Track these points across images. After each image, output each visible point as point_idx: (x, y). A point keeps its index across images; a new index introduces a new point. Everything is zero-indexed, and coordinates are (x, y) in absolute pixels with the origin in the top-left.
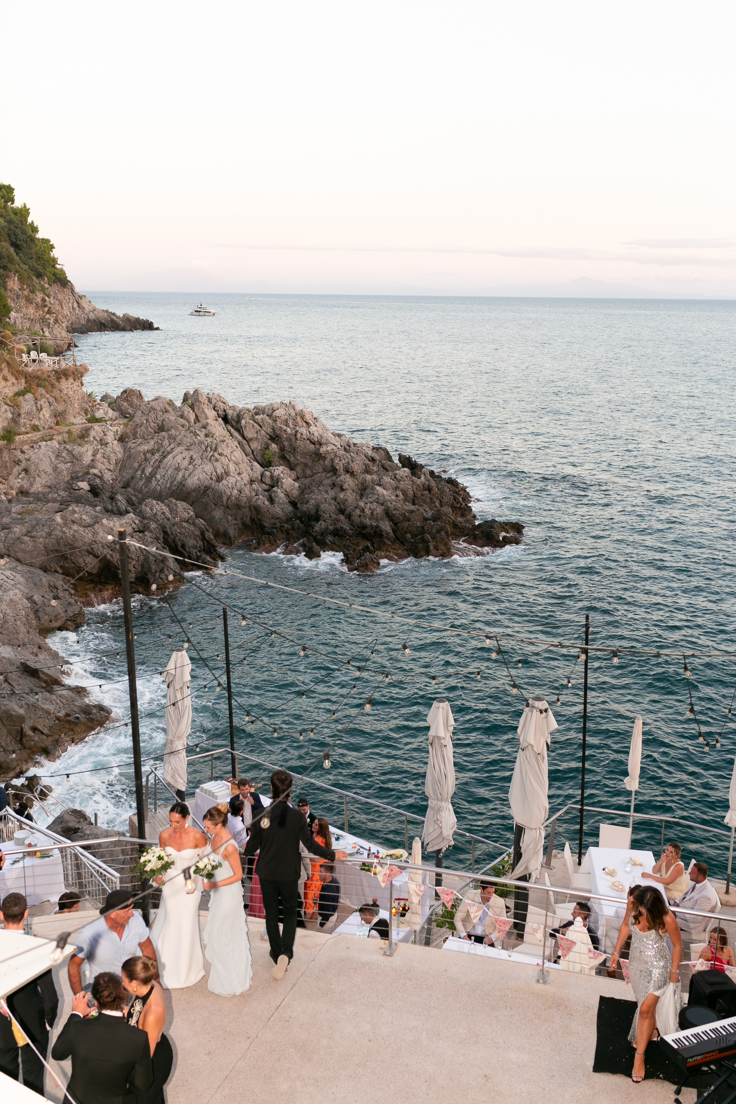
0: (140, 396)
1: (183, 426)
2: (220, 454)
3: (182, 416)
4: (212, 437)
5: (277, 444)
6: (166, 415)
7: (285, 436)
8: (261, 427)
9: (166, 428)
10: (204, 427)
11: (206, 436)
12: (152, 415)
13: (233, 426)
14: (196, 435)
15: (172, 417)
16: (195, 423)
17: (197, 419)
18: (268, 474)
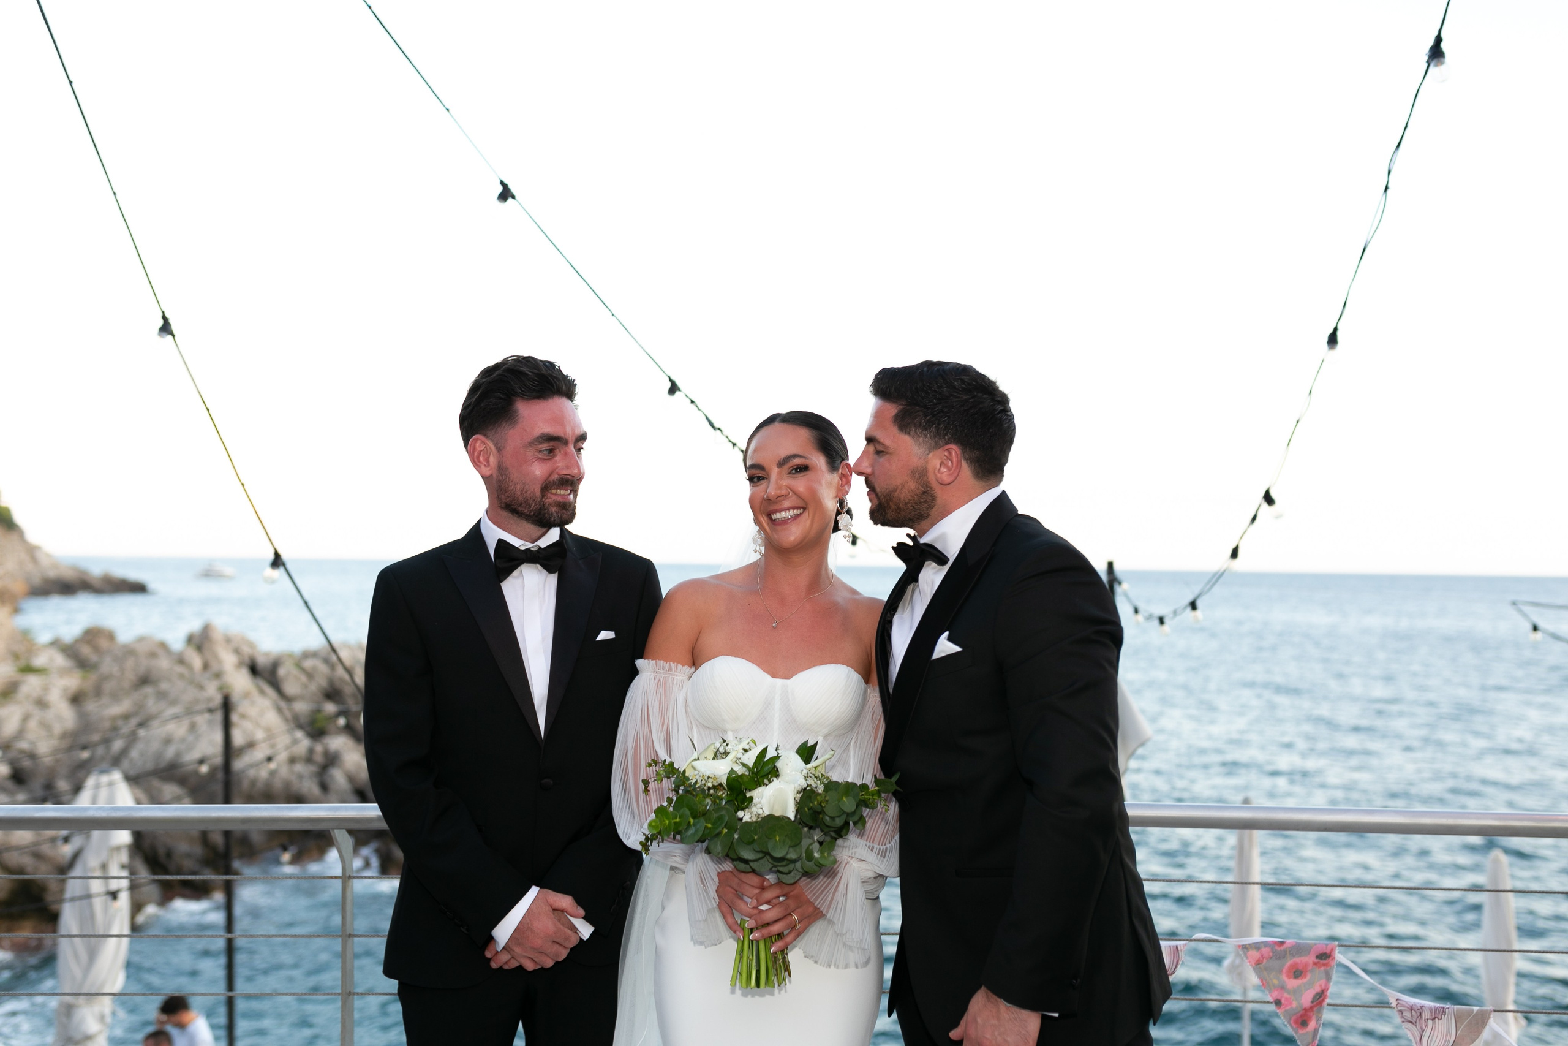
1: (181, 676)
2: (242, 716)
3: (180, 663)
5: (336, 705)
6: (153, 662)
8: (310, 676)
9: (152, 681)
10: (217, 677)
11: (220, 691)
13: (264, 679)
16: (202, 671)
17: (206, 666)
18: (319, 748)
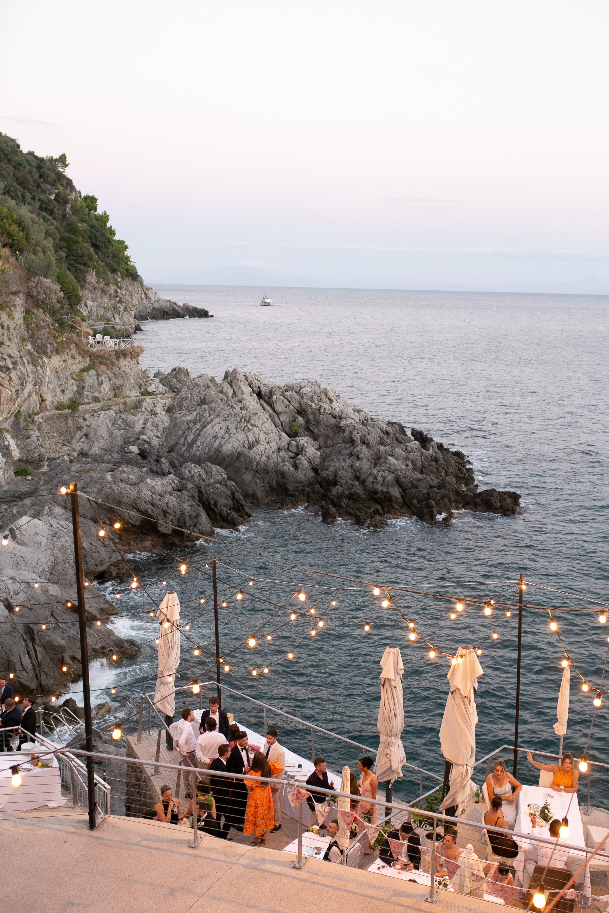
0: (187, 373)
1: (222, 400)
2: (253, 425)
3: (221, 392)
4: (247, 410)
5: (303, 417)
6: (208, 390)
7: (310, 410)
8: (289, 402)
9: (207, 402)
10: (240, 401)
11: (242, 409)
12: (196, 390)
13: (265, 401)
14: (233, 408)
15: (213, 392)
16: (232, 398)
17: (234, 394)
18: (294, 443)
